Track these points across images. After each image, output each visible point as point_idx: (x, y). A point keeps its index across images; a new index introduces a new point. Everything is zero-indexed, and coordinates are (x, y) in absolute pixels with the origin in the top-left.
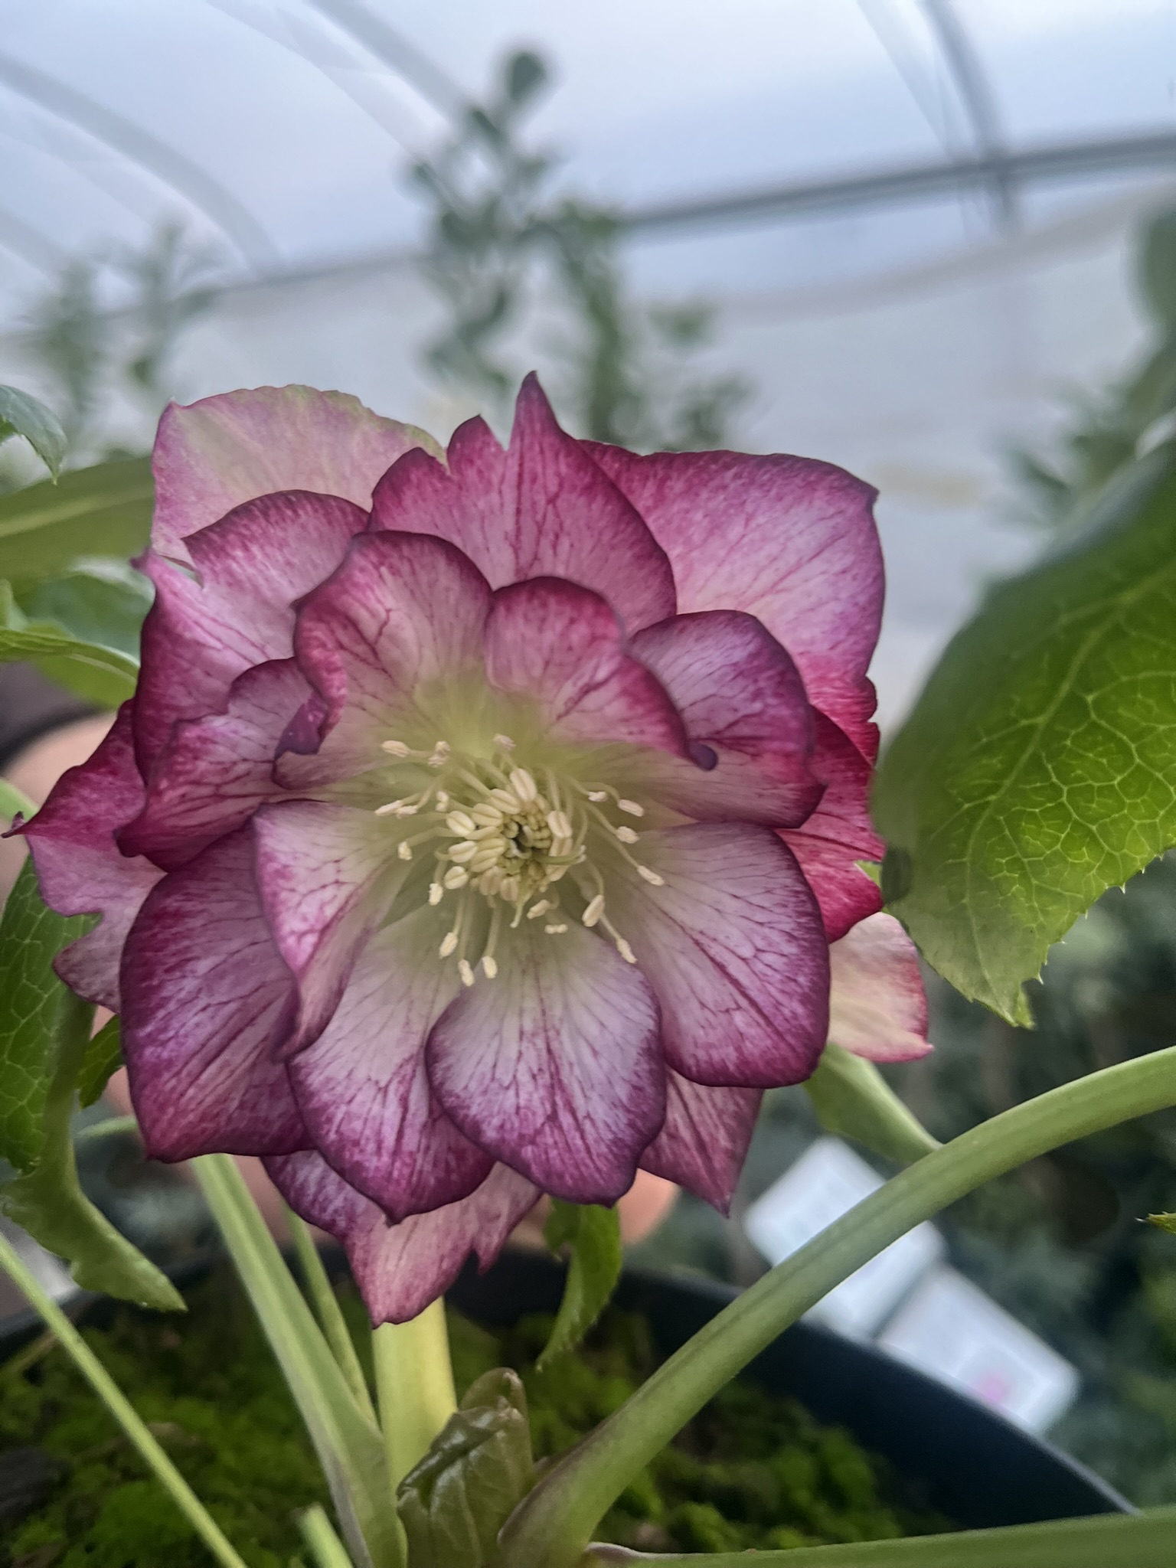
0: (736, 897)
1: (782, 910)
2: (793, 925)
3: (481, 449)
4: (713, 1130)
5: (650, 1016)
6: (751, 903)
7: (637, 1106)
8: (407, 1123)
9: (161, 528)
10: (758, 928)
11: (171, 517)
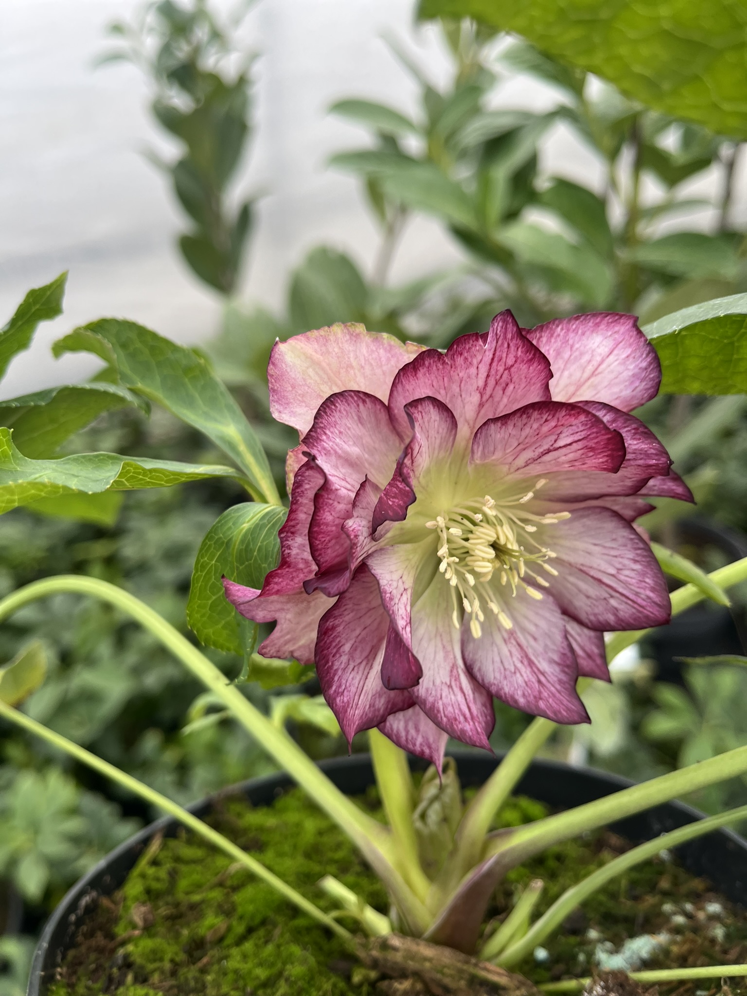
0: (596, 545)
1: (624, 548)
2: (634, 555)
3: (470, 348)
6: (606, 547)
7: (565, 662)
9: (274, 406)
10: (614, 559)
11: (279, 399)
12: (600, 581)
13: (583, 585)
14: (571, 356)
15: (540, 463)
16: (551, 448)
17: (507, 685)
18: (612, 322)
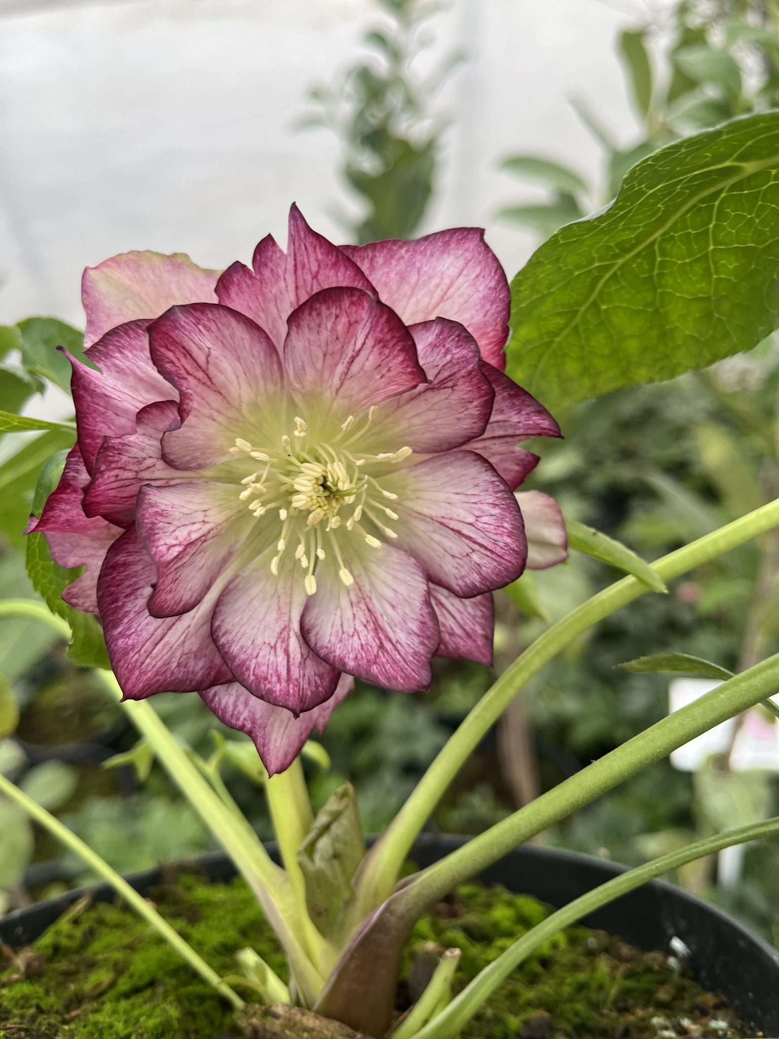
0: (457, 494)
1: (486, 493)
2: (494, 499)
3: (271, 256)
4: (472, 626)
5: (423, 583)
6: (467, 495)
7: (424, 632)
8: (291, 663)
10: (474, 506)
11: (95, 331)
12: (459, 532)
13: (447, 543)
14: (418, 280)
15: (351, 377)
16: (354, 354)
17: (340, 648)
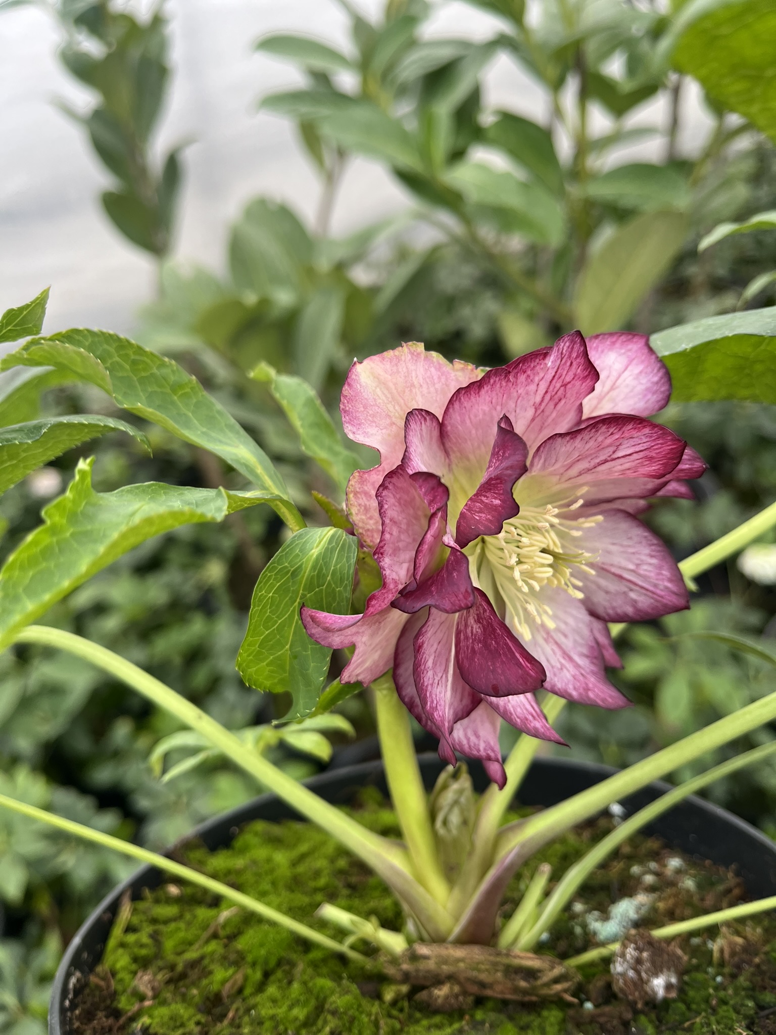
1: (640, 545)
6: (624, 546)
9: (347, 427)
11: (350, 419)
12: (621, 577)
13: (603, 582)
15: (593, 472)
16: (609, 459)
18: (625, 341)
